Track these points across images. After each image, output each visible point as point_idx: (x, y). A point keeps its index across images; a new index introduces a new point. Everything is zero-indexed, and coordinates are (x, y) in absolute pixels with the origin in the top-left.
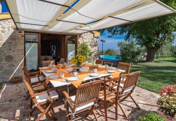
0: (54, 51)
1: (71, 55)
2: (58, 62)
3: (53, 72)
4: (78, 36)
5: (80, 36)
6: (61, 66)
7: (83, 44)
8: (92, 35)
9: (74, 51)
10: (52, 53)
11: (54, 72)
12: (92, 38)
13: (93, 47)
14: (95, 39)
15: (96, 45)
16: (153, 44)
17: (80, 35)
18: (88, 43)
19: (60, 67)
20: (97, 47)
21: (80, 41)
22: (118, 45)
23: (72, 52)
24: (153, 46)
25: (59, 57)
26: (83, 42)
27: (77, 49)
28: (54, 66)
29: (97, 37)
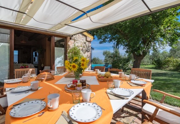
0: (36, 58)
1: (59, 61)
2: (40, 71)
3: (28, 90)
4: (69, 38)
5: (71, 39)
6: (46, 76)
7: (74, 49)
8: (84, 38)
9: (63, 57)
10: (34, 60)
11: (31, 90)
12: (84, 42)
13: (85, 53)
14: (87, 43)
15: (88, 50)
16: (141, 51)
17: (71, 37)
18: (80, 47)
19: (44, 77)
20: (89, 53)
21: (71, 44)
22: (104, 54)
23: (60, 58)
24: (141, 53)
25: (42, 65)
26: (75, 46)
27: (66, 53)
28: (34, 76)
29: (90, 42)
